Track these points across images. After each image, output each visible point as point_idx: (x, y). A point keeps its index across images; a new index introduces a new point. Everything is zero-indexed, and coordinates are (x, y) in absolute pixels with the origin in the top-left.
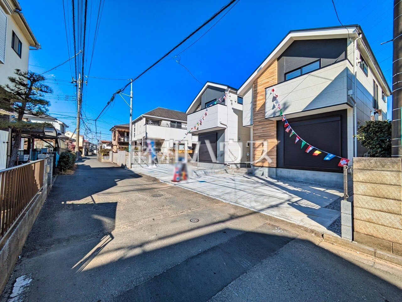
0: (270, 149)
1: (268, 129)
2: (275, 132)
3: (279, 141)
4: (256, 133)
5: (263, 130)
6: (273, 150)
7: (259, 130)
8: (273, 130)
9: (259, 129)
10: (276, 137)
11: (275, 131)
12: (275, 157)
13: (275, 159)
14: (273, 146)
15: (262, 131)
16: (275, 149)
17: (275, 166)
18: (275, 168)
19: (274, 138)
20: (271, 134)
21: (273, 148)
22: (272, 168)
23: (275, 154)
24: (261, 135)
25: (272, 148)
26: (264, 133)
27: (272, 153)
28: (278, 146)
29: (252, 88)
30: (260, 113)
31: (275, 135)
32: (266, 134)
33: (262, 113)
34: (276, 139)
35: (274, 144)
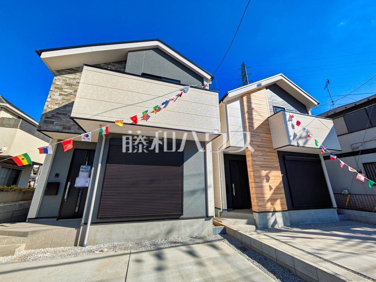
0: (277, 185)
1: (270, 158)
2: (279, 164)
3: (282, 175)
5: (264, 159)
6: (280, 186)
14: (280, 181)
17: (287, 209)
18: (287, 212)
20: (274, 165)
21: (280, 184)
24: (263, 164)
26: (266, 162)
27: (280, 191)
29: (239, 101)
30: (257, 135)
31: (279, 167)
32: (269, 165)
33: (259, 136)
34: (280, 172)
35: (280, 179)
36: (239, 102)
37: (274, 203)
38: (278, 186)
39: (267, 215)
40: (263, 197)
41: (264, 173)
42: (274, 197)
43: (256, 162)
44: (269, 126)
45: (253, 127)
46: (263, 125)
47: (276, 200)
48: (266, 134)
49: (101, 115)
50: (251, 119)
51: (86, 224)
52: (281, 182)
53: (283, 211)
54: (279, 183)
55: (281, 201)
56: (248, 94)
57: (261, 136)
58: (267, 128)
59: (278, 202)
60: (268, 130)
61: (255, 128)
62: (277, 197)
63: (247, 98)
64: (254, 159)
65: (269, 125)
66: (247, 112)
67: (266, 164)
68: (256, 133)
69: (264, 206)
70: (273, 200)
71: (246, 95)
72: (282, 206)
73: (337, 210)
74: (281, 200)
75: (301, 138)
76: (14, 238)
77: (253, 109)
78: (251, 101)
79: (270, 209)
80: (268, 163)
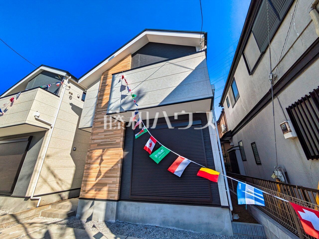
1: (113, 133)
2: (122, 139)
3: (126, 153)
4: (94, 139)
5: (105, 135)
6: (116, 167)
7: (99, 134)
8: (120, 135)
9: (101, 133)
10: (121, 146)
11: (121, 136)
12: (118, 179)
13: (118, 185)
14: (117, 160)
15: (103, 137)
16: (120, 165)
19: (119, 147)
20: (116, 141)
22: (111, 202)
23: (119, 174)
24: (102, 142)
25: (115, 163)
26: (107, 139)
27: (114, 173)
28: (123, 161)
31: (122, 143)
32: (109, 141)
34: (122, 149)
35: (119, 157)
36: (100, 82)
37: (101, 189)
38: (113, 167)
42: (103, 181)
43: (95, 141)
47: (105, 185)
52: (118, 162)
56: (107, 71)
63: (105, 75)
66: (101, 89)
72: (108, 194)
80: (109, 139)
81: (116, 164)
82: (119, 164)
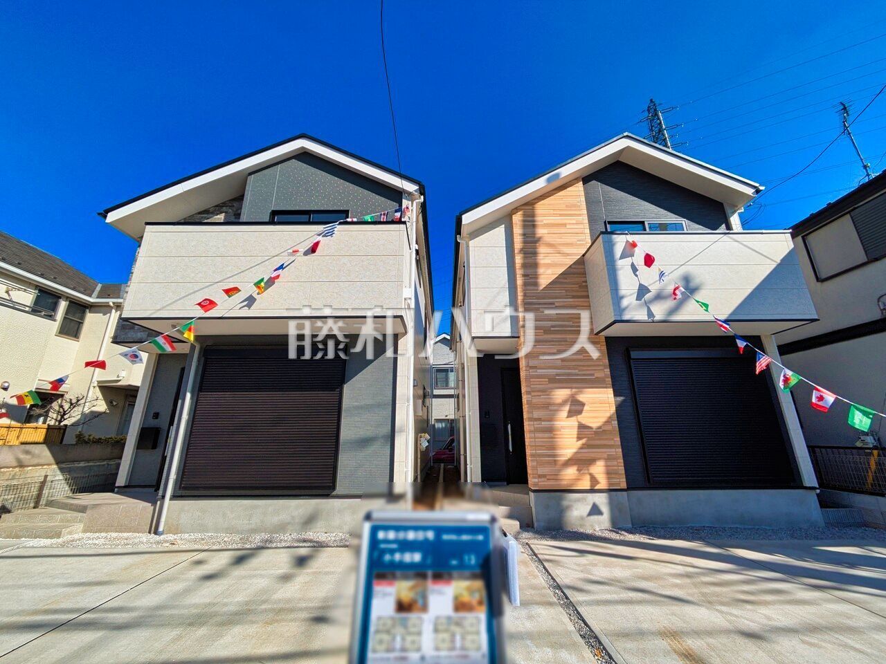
1: (581, 357)
2: (608, 371)
3: (620, 399)
4: (535, 367)
6: (608, 428)
8: (602, 363)
10: (609, 385)
12: (619, 450)
13: (621, 460)
14: (608, 415)
15: (560, 363)
16: (615, 424)
17: (624, 485)
18: (625, 493)
19: (606, 387)
20: (593, 375)
21: (608, 422)
23: (617, 440)
24: (559, 375)
26: (569, 369)
27: (606, 439)
28: (619, 415)
29: (503, 226)
30: (545, 304)
31: (609, 380)
32: (578, 375)
33: (553, 304)
34: (611, 391)
35: (608, 409)
36: (504, 229)
39: (561, 499)
40: (555, 456)
41: (561, 394)
42: (587, 455)
43: (538, 371)
44: (586, 277)
45: (536, 284)
46: (565, 276)
47: (592, 461)
48: (574, 297)
49: (168, 308)
50: (531, 266)
51: (163, 497)
52: (610, 417)
53: (609, 491)
54: (604, 420)
55: (607, 466)
56: (528, 206)
57: (557, 304)
58: (577, 284)
59: (599, 469)
60: (580, 287)
61: (541, 288)
62: (593, 455)
63: (524, 215)
64: (531, 364)
65: (584, 274)
66: (522, 251)
67: (569, 374)
68: (544, 299)
69: (556, 476)
70: (581, 461)
71: (521, 210)
72: (609, 478)
73: (818, 495)
74: (609, 463)
75: (659, 297)
76: (70, 513)
77: (539, 239)
78: (534, 221)
79: (572, 485)
80: (575, 369)
81: (606, 422)
82: (613, 422)
